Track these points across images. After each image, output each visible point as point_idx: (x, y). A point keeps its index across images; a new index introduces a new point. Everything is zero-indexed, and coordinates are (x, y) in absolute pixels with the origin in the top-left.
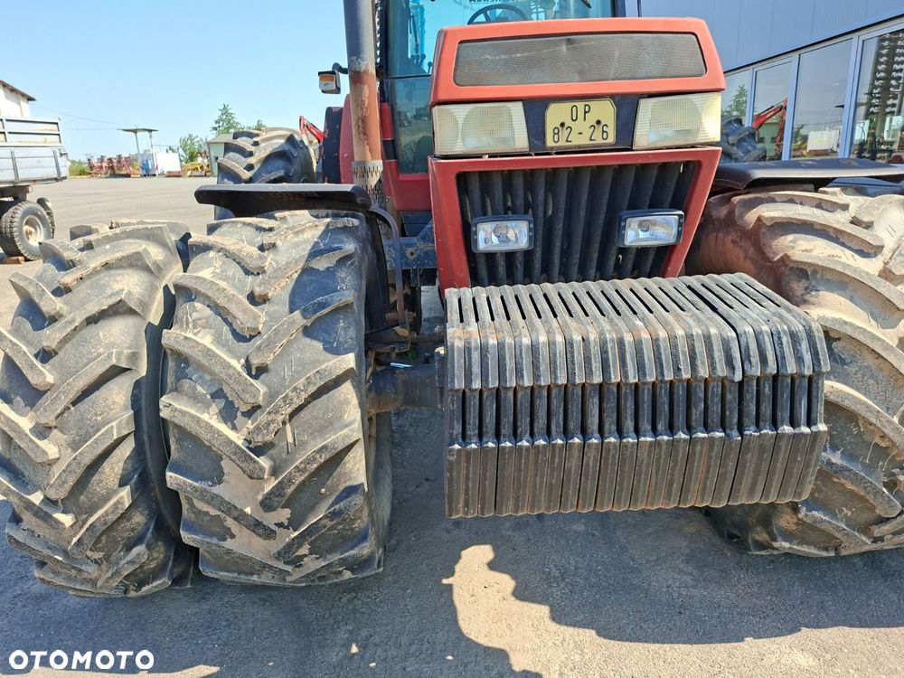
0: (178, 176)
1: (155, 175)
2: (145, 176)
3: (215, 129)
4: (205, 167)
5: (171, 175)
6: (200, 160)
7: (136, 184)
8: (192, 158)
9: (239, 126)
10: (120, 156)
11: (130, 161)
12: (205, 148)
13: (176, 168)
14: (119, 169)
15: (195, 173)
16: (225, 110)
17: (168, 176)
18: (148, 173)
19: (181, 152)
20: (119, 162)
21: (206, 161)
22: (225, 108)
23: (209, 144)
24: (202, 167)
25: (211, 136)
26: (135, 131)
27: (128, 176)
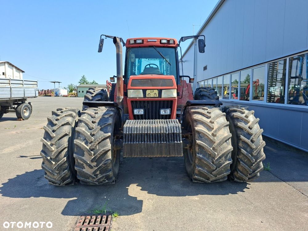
0: (66, 96)
1: (59, 96)
2: (56, 96)
3: (80, 82)
4: (75, 94)
5: (64, 96)
6: (74, 92)
7: (53, 99)
8: (71, 91)
9: (87, 82)
10: (48, 90)
11: (51, 91)
12: (76, 88)
13: (66, 94)
14: (48, 94)
15: (72, 96)
16: (83, 77)
17: (63, 97)
18: (57, 95)
19: (68, 89)
20: (48, 92)
21: (76, 92)
22: (83, 76)
23: (77, 87)
24: (74, 94)
25: (78, 85)
26: (54, 82)
27: (50, 96)
